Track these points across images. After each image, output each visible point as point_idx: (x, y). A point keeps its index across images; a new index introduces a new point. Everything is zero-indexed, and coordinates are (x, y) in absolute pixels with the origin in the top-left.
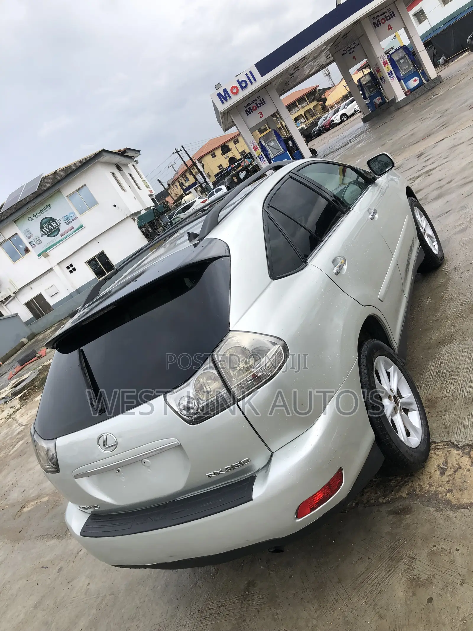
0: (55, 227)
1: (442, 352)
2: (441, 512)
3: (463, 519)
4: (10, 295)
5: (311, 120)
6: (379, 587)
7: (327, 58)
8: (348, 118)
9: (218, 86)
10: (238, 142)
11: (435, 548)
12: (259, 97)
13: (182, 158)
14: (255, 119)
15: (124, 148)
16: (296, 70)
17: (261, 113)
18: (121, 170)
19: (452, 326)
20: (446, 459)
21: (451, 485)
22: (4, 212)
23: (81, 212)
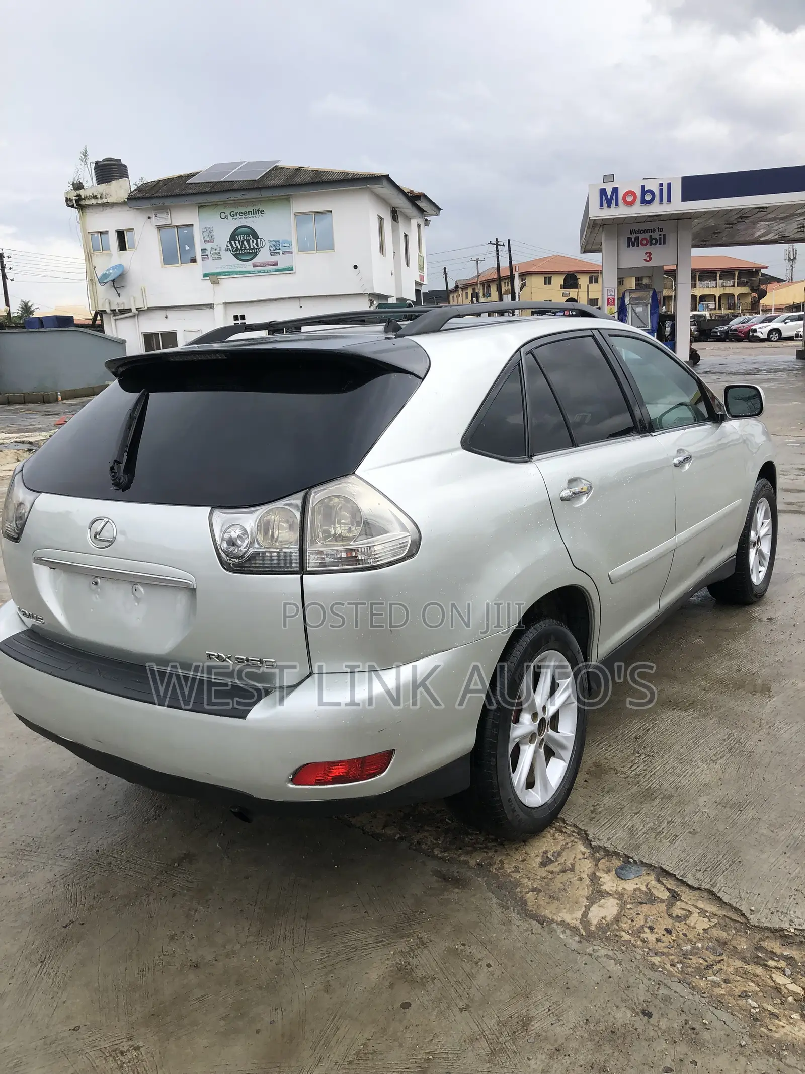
0: (252, 247)
1: (663, 716)
2: (504, 910)
3: (526, 934)
4: (131, 309)
5: (724, 312)
6: (352, 952)
7: (799, 230)
8: (781, 339)
9: (609, 178)
10: (596, 282)
11: (462, 947)
12: (660, 230)
13: (498, 258)
14: (635, 258)
15: (420, 192)
16: (740, 220)
17: (650, 254)
18: (395, 221)
19: (704, 690)
20: (563, 849)
21: (544, 884)
22: (192, 184)
23: (303, 249)
